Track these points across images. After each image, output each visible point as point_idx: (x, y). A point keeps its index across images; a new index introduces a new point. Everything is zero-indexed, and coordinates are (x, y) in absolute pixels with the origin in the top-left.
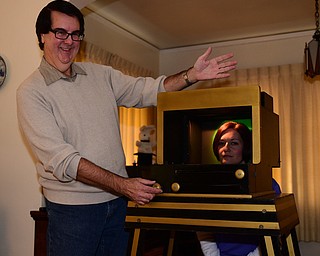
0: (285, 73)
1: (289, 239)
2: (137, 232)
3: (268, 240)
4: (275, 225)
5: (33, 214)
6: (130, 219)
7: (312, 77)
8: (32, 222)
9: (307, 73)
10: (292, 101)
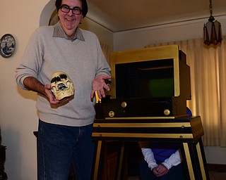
0: (191, 45)
1: (198, 146)
2: (100, 143)
3: (186, 145)
4: (190, 136)
5: (35, 133)
6: (95, 134)
7: (209, 45)
8: (35, 138)
9: (205, 43)
10: (195, 61)
